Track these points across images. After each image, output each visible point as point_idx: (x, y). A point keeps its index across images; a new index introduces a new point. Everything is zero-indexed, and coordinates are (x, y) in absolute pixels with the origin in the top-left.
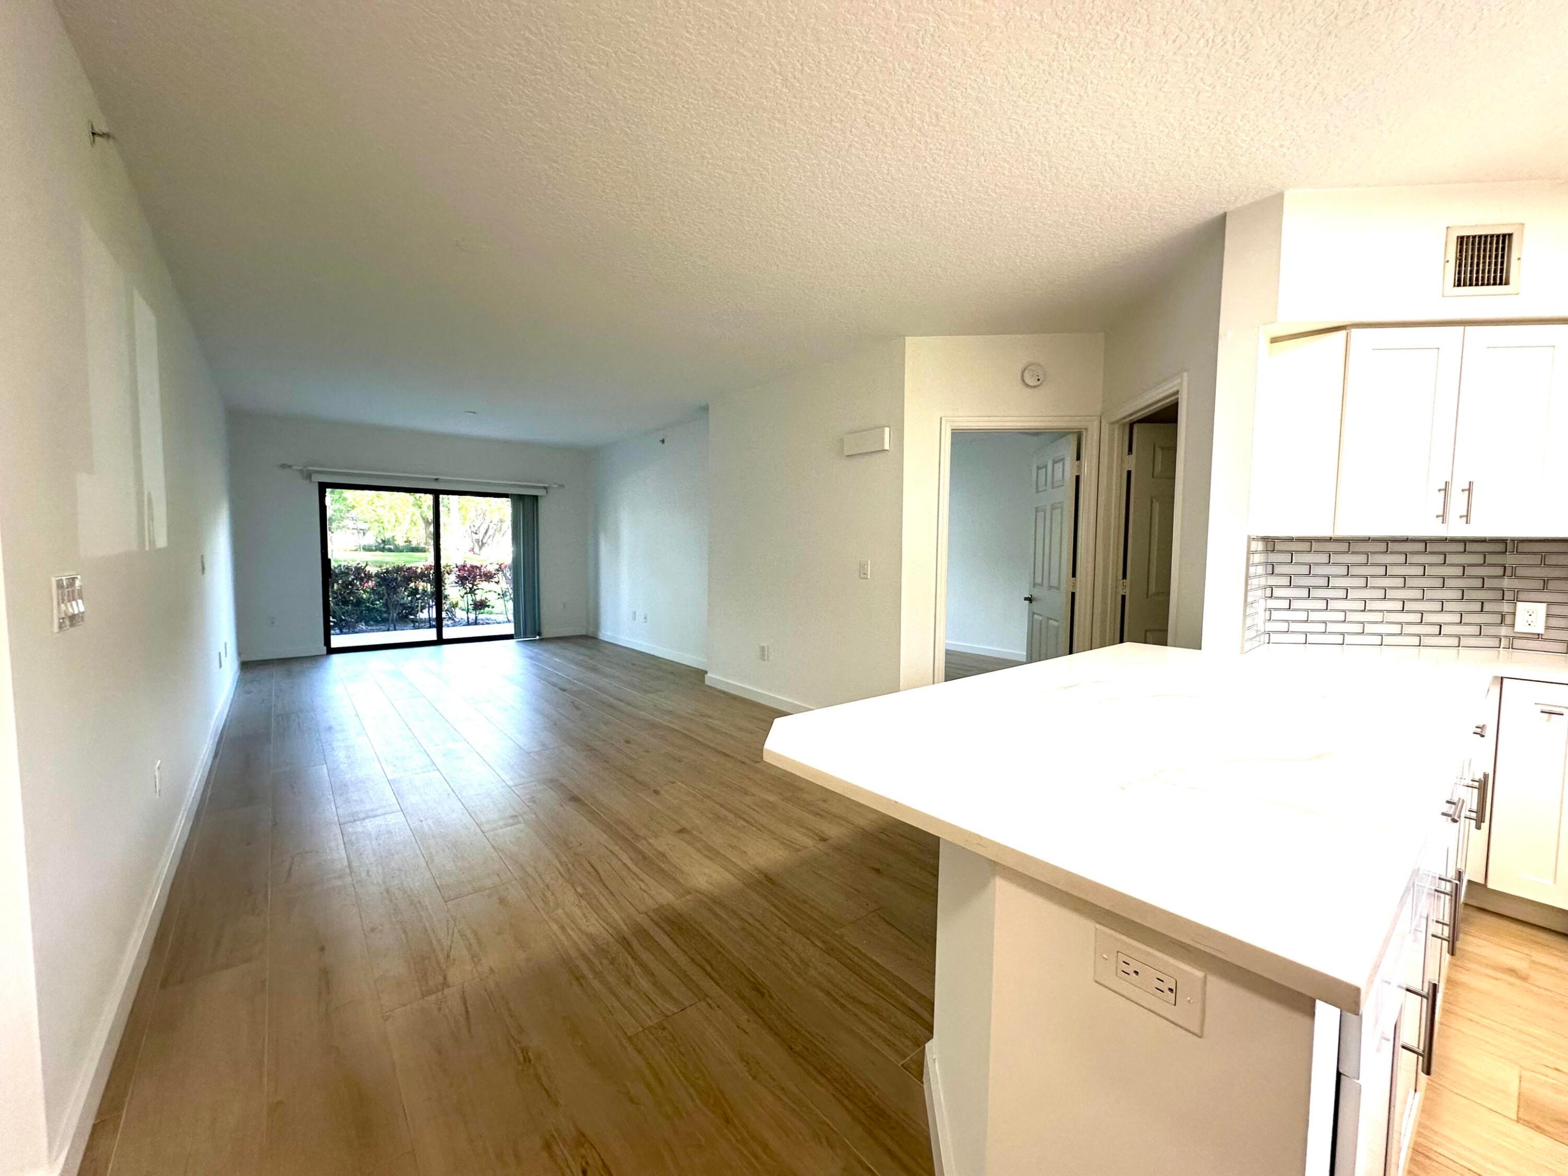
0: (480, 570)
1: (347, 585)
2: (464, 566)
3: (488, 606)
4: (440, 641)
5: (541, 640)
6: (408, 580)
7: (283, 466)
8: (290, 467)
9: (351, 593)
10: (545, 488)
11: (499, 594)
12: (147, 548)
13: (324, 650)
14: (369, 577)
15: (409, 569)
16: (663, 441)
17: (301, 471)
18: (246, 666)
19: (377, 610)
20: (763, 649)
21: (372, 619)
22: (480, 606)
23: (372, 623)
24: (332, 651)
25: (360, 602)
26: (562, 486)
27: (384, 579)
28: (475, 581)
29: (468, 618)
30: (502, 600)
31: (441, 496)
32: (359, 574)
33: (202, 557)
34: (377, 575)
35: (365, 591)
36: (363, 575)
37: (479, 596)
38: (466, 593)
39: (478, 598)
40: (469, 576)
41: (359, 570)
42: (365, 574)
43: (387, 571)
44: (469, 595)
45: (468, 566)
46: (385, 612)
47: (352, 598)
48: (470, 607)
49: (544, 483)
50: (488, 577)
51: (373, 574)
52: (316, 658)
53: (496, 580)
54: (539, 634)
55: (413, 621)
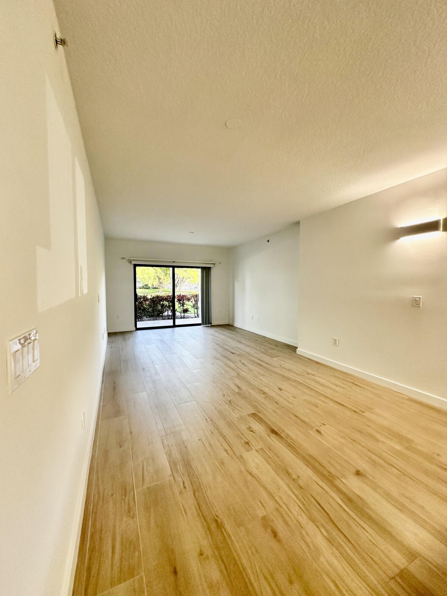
0: (186, 297)
1: (141, 303)
2: (180, 295)
3: (189, 311)
4: (174, 326)
5: (211, 326)
6: (161, 300)
7: (122, 258)
8: (124, 258)
9: (142, 306)
10: (213, 264)
11: (192, 306)
12: (80, 295)
13: (134, 329)
14: (147, 300)
15: (161, 296)
16: (268, 241)
17: (128, 260)
18: (110, 334)
19: (150, 312)
20: (335, 340)
21: (148, 316)
22: (186, 311)
23: (148, 317)
24: (137, 329)
25: (145, 309)
26: (220, 263)
27: (153, 301)
28: (184, 301)
29: (181, 315)
30: (193, 309)
31: (175, 268)
32: (144, 299)
33: (98, 295)
34: (150, 299)
35: (146, 304)
36: (145, 299)
37: (186, 307)
38: (181, 306)
39: (185, 308)
40: (182, 299)
41: (144, 297)
42: (146, 299)
43: (154, 298)
44: (182, 307)
45: (181, 295)
46: (152, 313)
47: (142, 308)
48: (182, 311)
49: (213, 262)
50: (189, 300)
51: (149, 299)
52: (133, 332)
53: (191, 301)
54: (211, 324)
55: (162, 316)
